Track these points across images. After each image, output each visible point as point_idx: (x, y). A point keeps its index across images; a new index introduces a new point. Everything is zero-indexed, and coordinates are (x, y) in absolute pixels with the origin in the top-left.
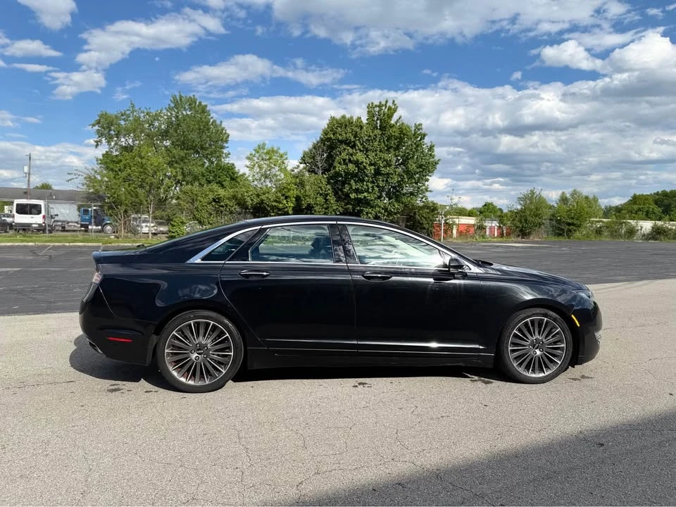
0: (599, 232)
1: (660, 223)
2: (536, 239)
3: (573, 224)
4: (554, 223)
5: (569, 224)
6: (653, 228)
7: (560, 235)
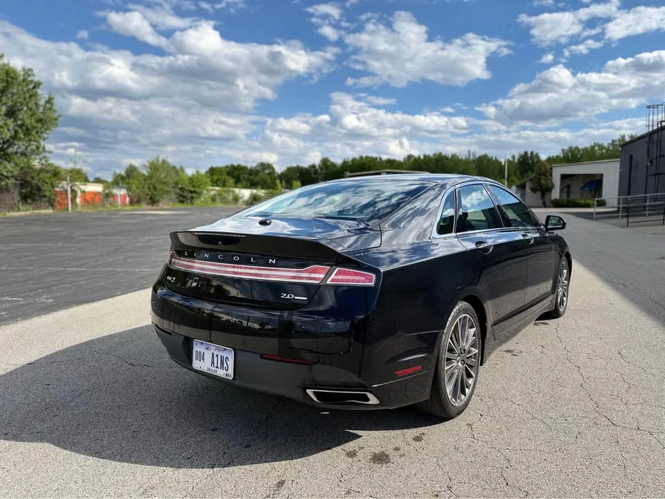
0: (213, 199)
1: (255, 191)
2: (165, 207)
3: (195, 192)
4: (178, 191)
5: (191, 192)
6: (251, 195)
7: (183, 202)
